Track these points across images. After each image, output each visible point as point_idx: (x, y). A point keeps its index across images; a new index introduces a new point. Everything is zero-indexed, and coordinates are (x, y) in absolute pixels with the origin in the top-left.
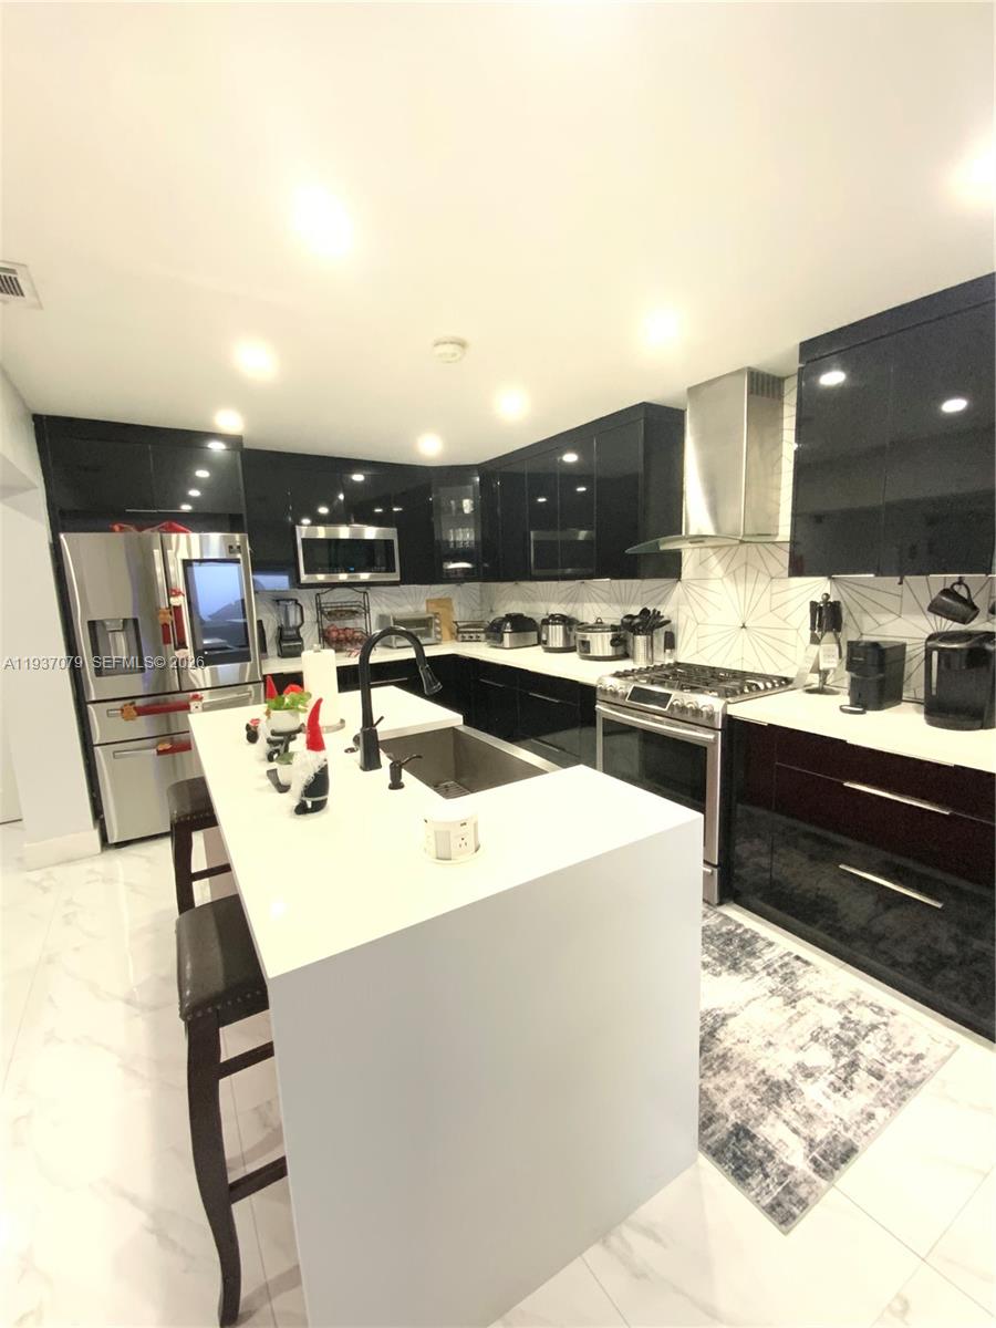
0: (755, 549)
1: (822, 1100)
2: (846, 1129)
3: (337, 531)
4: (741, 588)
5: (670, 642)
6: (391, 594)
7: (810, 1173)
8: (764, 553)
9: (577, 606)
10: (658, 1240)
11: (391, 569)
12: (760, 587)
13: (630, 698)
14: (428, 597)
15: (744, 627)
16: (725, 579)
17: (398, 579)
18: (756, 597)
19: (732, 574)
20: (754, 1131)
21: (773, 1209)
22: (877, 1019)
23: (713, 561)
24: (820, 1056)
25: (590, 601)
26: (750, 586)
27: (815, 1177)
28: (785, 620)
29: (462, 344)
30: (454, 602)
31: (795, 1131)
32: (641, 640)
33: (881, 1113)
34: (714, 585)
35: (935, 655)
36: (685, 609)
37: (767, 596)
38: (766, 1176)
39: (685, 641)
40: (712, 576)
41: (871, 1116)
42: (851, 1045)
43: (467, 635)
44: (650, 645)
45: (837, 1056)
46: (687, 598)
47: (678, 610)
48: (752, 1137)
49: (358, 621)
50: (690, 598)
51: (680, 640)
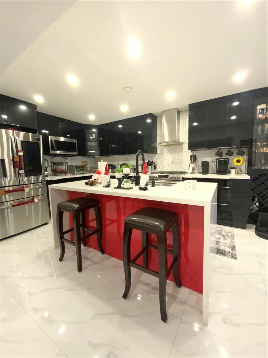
0: (175, 147)
1: (224, 241)
2: (231, 244)
3: (60, 139)
4: (172, 155)
5: (155, 168)
6: (71, 159)
7: (232, 251)
8: (177, 147)
9: (128, 162)
10: (222, 268)
11: (75, 151)
12: (176, 154)
13: (158, 177)
14: (81, 161)
15: (173, 163)
16: (168, 153)
17: (77, 154)
18: (175, 156)
19: (169, 152)
20: (220, 249)
21: (232, 257)
22: (221, 229)
23: (165, 149)
24: (218, 236)
25: (132, 160)
26: (174, 154)
27: (233, 251)
28: (182, 160)
29: (131, 88)
30: (88, 162)
31: (225, 246)
32: (149, 167)
33: (233, 240)
34: (166, 154)
35: (218, 162)
36: (158, 160)
37: (178, 156)
38: (227, 254)
39: (159, 167)
40: (165, 152)
41: (232, 241)
42: (221, 233)
43: (94, 171)
44: (151, 168)
45: (220, 235)
46: (159, 158)
47: (157, 160)
48: (220, 250)
49: (62, 166)
50: (160, 158)
51: (157, 167)
